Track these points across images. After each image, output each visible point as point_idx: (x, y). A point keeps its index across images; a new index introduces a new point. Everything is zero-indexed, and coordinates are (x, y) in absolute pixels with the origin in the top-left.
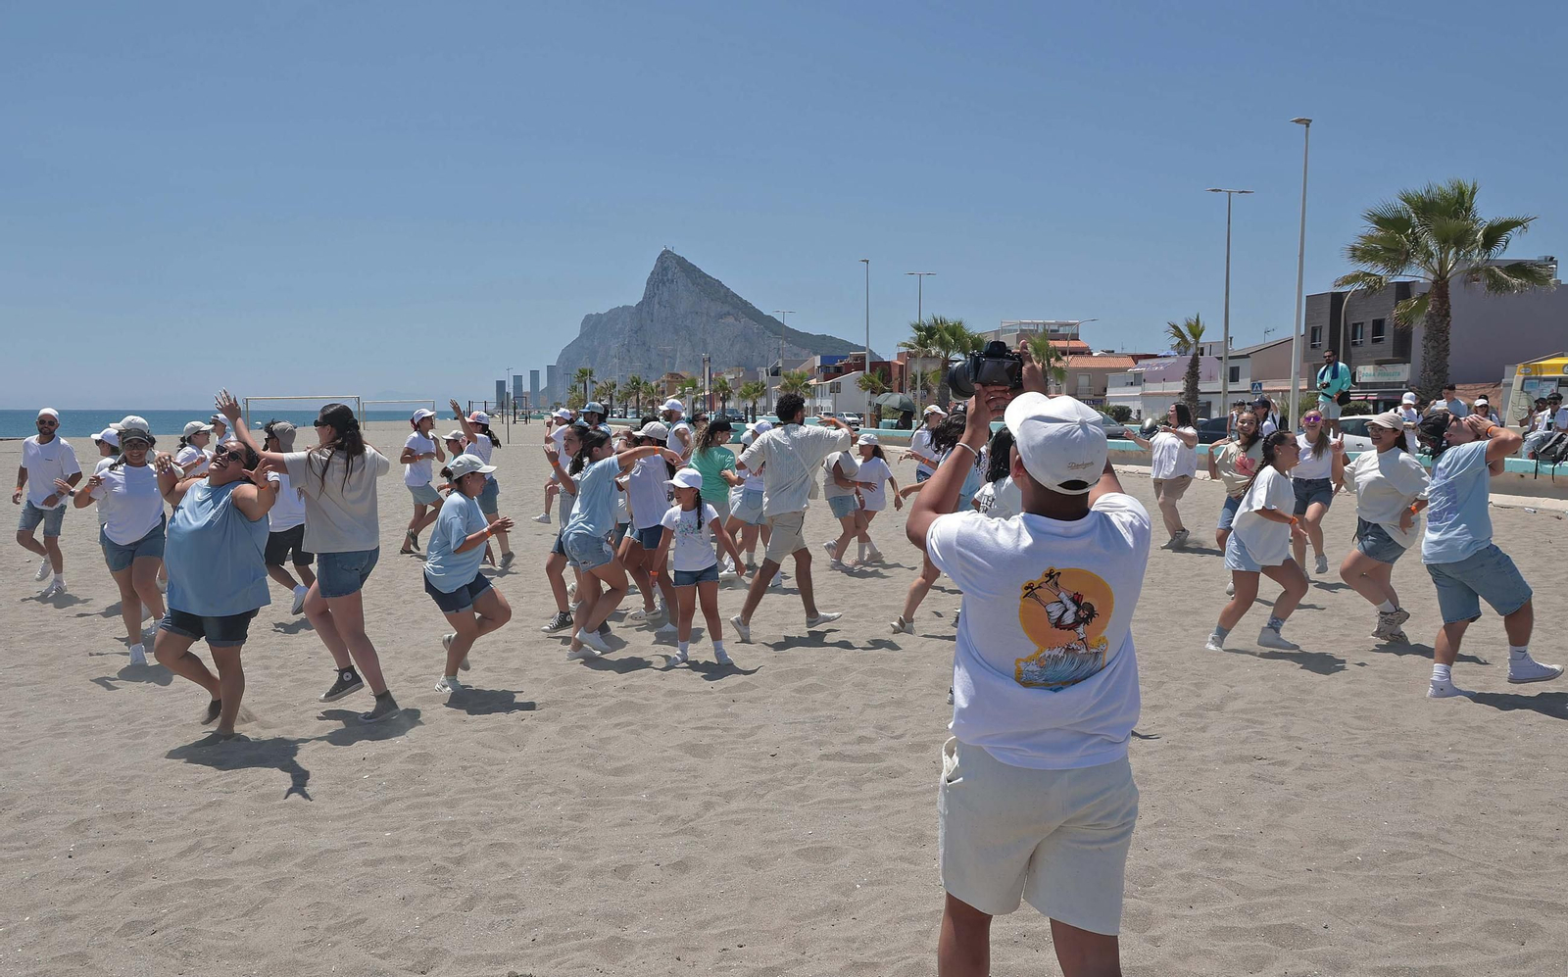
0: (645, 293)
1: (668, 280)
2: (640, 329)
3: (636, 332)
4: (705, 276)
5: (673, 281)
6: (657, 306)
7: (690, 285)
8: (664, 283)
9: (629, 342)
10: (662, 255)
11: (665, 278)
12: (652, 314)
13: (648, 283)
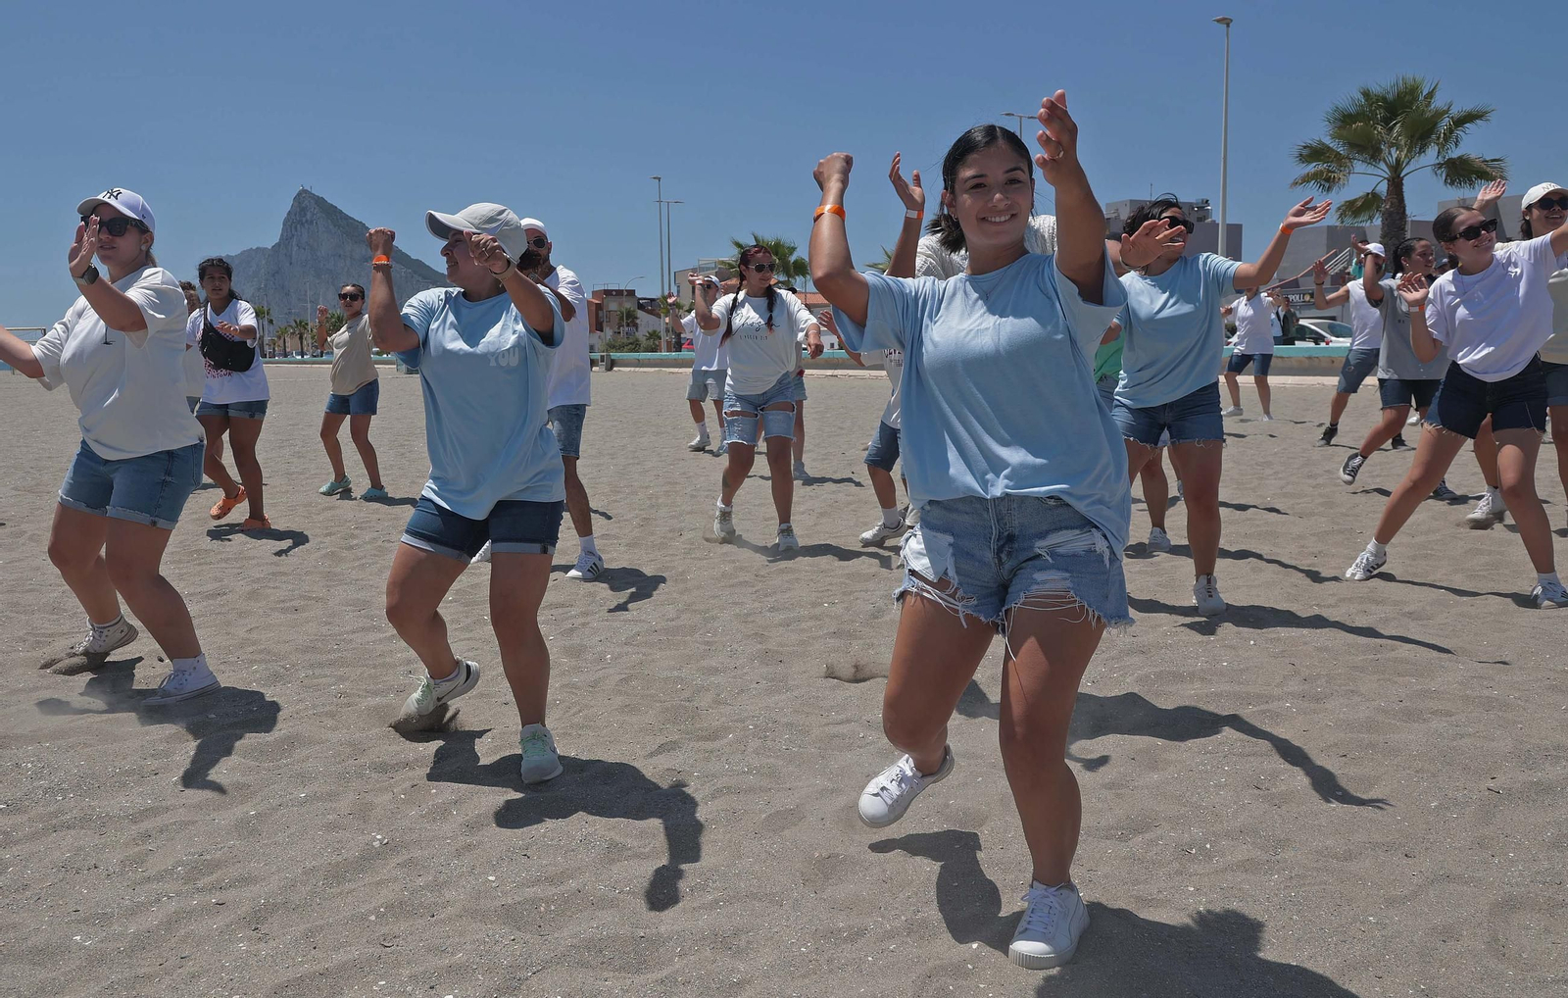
0: (282, 235)
1: (307, 221)
2: (277, 272)
3: (273, 275)
4: (347, 217)
5: (312, 222)
6: (295, 248)
7: (331, 227)
8: (302, 224)
9: (266, 286)
10: (299, 194)
11: (304, 220)
12: (291, 257)
13: (284, 224)
